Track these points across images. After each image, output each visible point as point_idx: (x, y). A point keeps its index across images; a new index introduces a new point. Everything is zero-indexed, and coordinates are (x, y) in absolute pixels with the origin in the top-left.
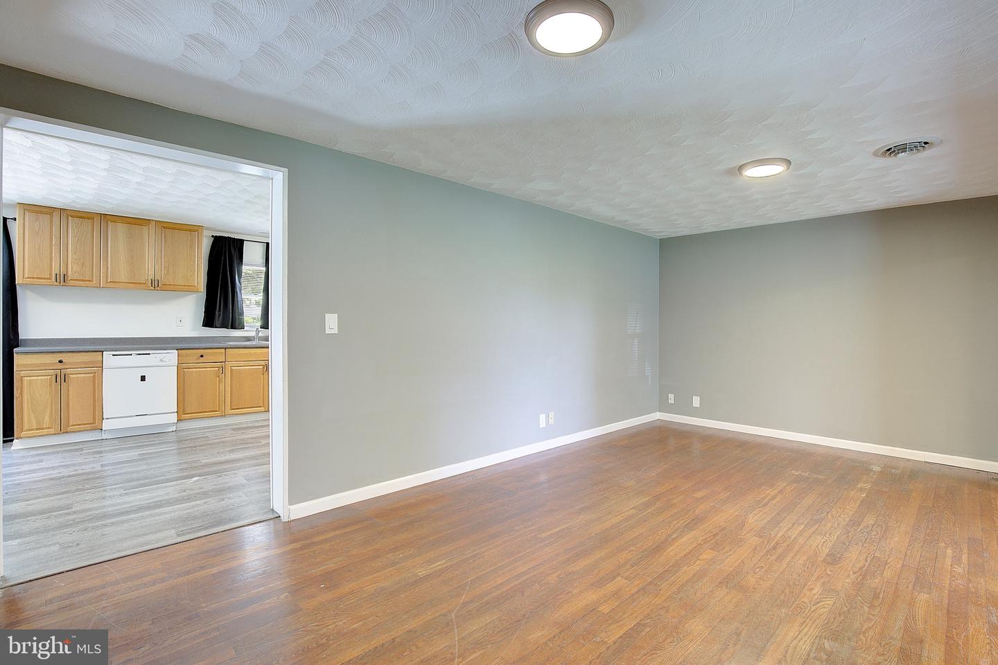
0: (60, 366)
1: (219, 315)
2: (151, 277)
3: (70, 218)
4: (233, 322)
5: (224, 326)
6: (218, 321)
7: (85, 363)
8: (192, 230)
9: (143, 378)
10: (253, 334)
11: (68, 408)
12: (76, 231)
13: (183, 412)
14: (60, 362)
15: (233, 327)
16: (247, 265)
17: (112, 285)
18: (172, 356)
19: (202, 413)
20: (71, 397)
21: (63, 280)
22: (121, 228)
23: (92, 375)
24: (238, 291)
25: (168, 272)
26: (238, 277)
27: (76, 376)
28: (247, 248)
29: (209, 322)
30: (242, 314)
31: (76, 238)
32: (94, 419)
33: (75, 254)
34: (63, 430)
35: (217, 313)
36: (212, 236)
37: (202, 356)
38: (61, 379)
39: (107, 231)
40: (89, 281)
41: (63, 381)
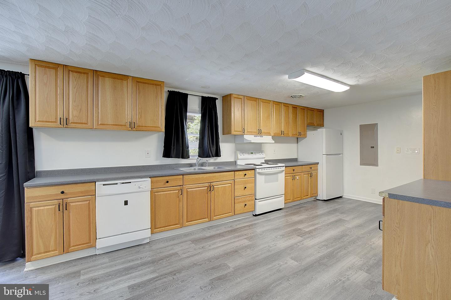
0: (63, 196)
1: (174, 148)
2: (129, 120)
3: (71, 72)
4: (183, 154)
5: (177, 156)
6: (173, 152)
7: (82, 192)
8: (157, 84)
9: (126, 203)
10: (194, 161)
11: (69, 231)
12: (75, 83)
13: (154, 227)
14: (63, 192)
15: (183, 157)
16: (190, 112)
17: (102, 127)
18: (146, 183)
19: (167, 226)
20: (71, 222)
21: (65, 123)
22: (108, 82)
23: (88, 202)
24: (185, 131)
25: (141, 116)
26: (185, 121)
27: (75, 203)
28: (190, 99)
29: (167, 154)
30: (188, 148)
31: (76, 89)
32: (90, 239)
33: (75, 101)
34: (65, 250)
35: (172, 147)
36: (168, 91)
37: (168, 182)
38: (63, 207)
39: (98, 84)
40: (85, 123)
41: (64, 209)
